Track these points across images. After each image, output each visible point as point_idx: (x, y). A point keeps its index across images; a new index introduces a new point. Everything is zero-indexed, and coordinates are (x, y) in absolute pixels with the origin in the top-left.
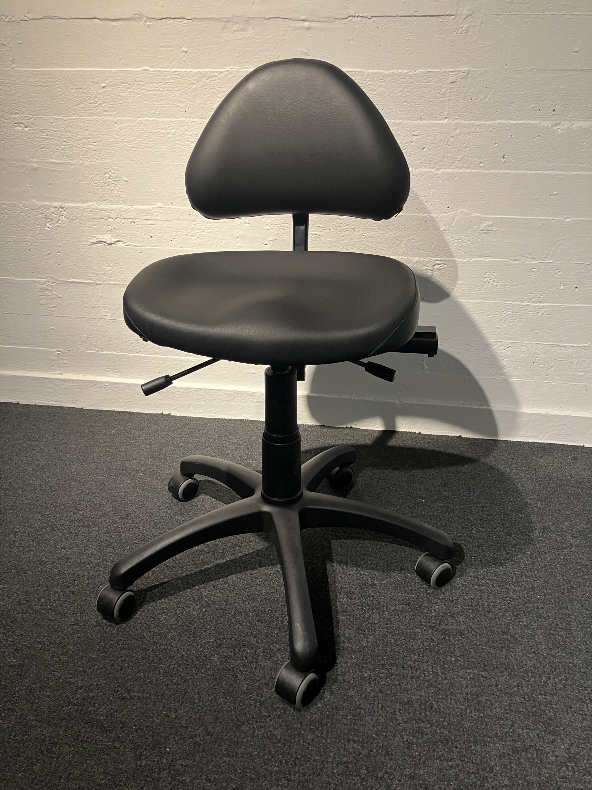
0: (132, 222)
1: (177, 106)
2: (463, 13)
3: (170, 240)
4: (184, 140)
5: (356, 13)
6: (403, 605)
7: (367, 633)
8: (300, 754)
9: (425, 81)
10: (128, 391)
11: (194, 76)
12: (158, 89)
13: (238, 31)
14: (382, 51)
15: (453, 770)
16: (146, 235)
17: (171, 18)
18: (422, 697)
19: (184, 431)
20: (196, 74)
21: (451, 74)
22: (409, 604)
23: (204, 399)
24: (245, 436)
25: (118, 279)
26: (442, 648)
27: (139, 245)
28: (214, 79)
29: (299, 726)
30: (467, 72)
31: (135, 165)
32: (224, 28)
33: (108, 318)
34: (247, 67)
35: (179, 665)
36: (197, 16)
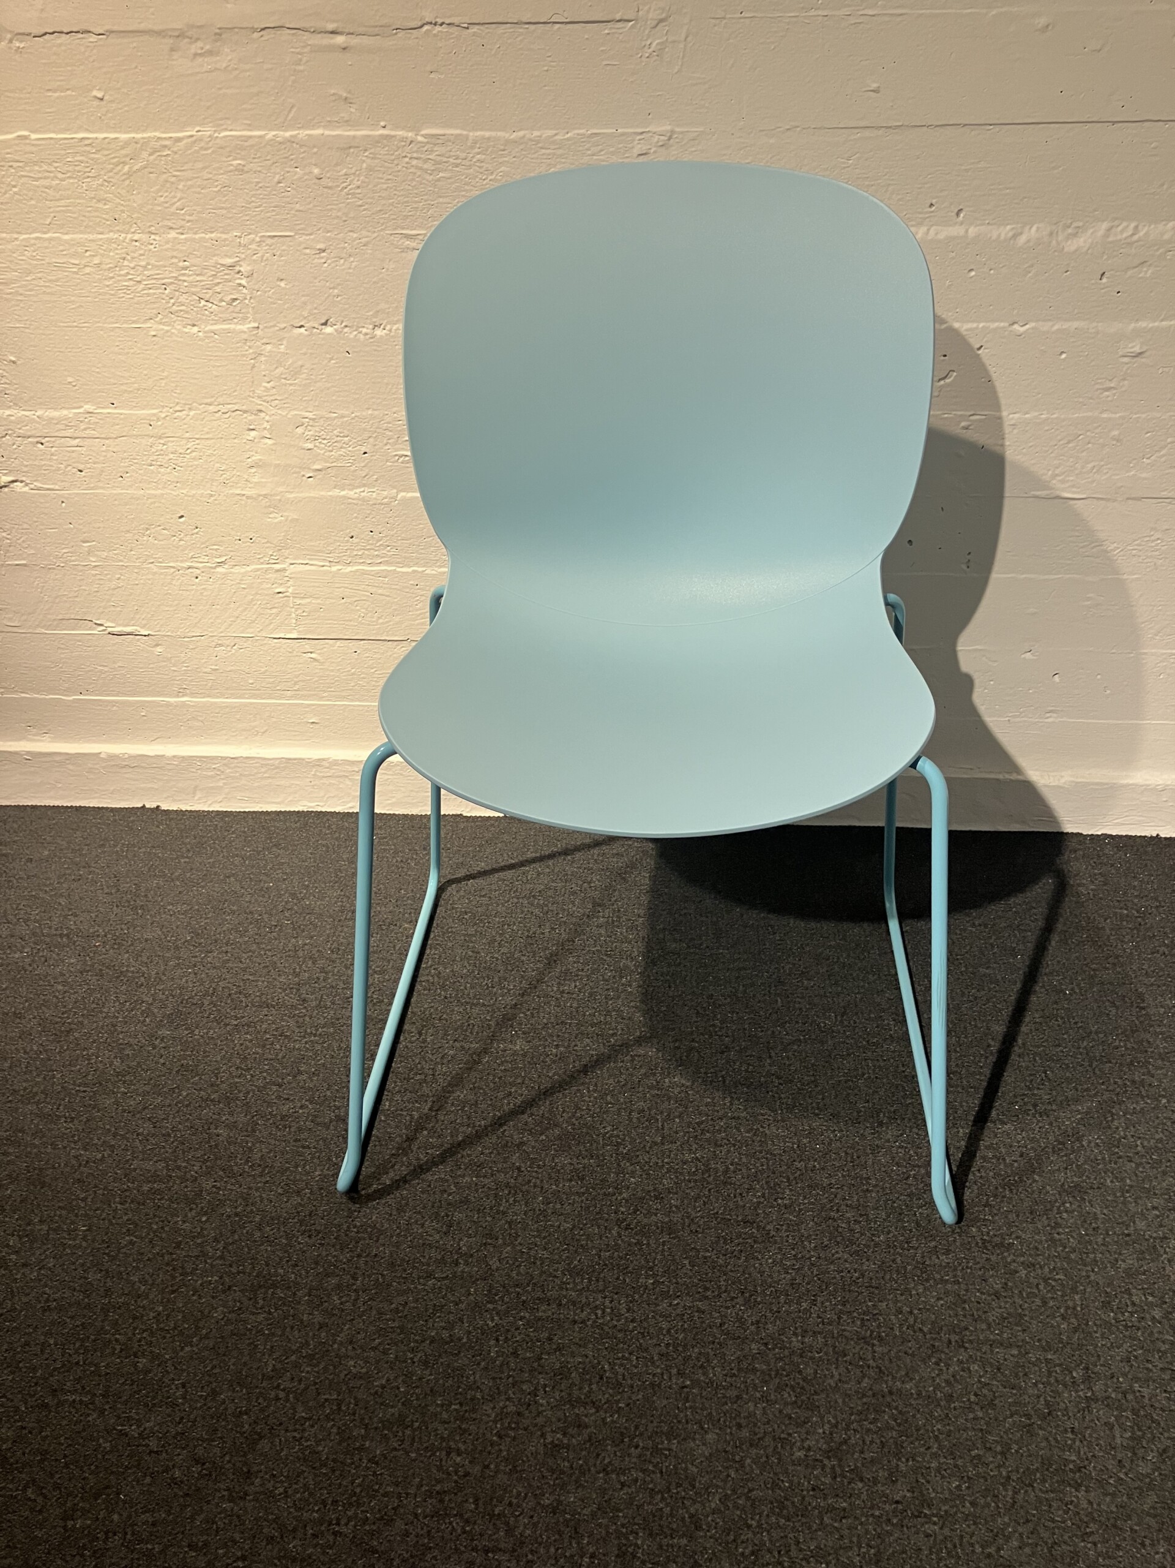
0: (37, 442)
1: (97, 210)
2: (650, 16)
3: (119, 475)
4: (120, 278)
5: (437, 17)
6: (571, 1180)
7: (500, 1241)
8: (360, 1485)
9: (589, 152)
10: (71, 767)
11: (123, 148)
12: (52, 175)
13: (201, 55)
14: (499, 92)
15: (626, 1490)
16: (69, 468)
17: (61, 32)
18: (587, 1357)
19: (186, 844)
20: (127, 143)
21: (638, 137)
22: (582, 1179)
23: (222, 777)
24: (304, 847)
25: (25, 556)
26: (632, 1262)
27: (57, 487)
28: (165, 153)
29: (363, 1431)
30: (668, 135)
31: (27, 330)
32: (172, 50)
33: (15, 630)
34: (230, 128)
35: (152, 1333)
36: (115, 28)
